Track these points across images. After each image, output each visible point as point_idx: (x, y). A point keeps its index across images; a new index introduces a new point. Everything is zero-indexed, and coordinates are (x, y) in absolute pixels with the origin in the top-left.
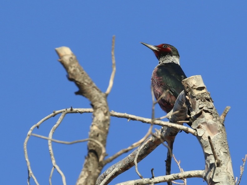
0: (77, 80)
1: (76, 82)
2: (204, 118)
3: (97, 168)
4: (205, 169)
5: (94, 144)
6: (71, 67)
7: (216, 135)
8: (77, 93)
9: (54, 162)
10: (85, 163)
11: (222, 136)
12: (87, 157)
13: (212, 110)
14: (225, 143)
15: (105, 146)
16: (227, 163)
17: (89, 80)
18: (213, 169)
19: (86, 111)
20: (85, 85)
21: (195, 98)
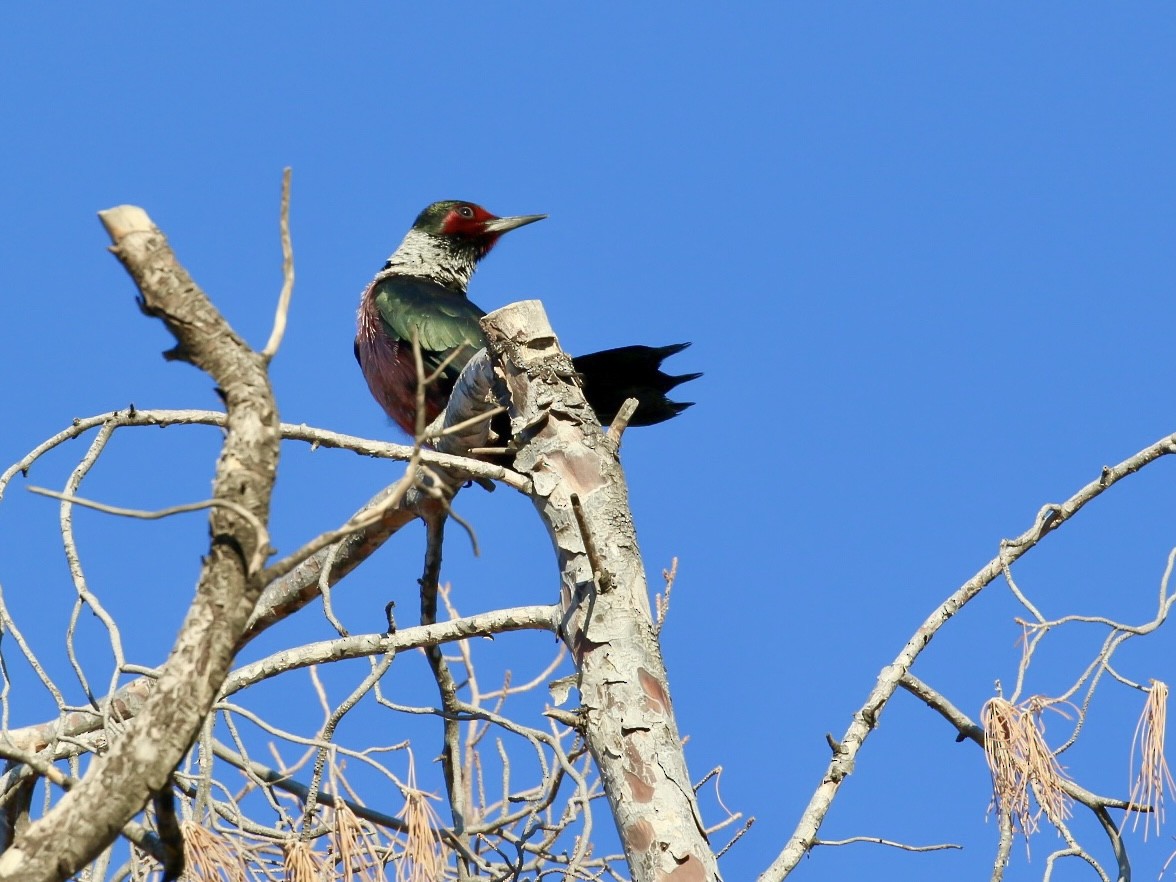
0: (170, 311)
1: (168, 320)
2: (556, 437)
3: (244, 595)
4: (561, 601)
5: (231, 517)
6: (153, 272)
7: (595, 491)
8: (170, 355)
9: (80, 582)
10: (201, 579)
11: (612, 496)
12: (208, 559)
13: (578, 411)
14: (623, 516)
15: (265, 523)
16: (632, 581)
17: (209, 312)
18: (587, 599)
19: (179, 418)
20: (197, 327)
21: (525, 375)
